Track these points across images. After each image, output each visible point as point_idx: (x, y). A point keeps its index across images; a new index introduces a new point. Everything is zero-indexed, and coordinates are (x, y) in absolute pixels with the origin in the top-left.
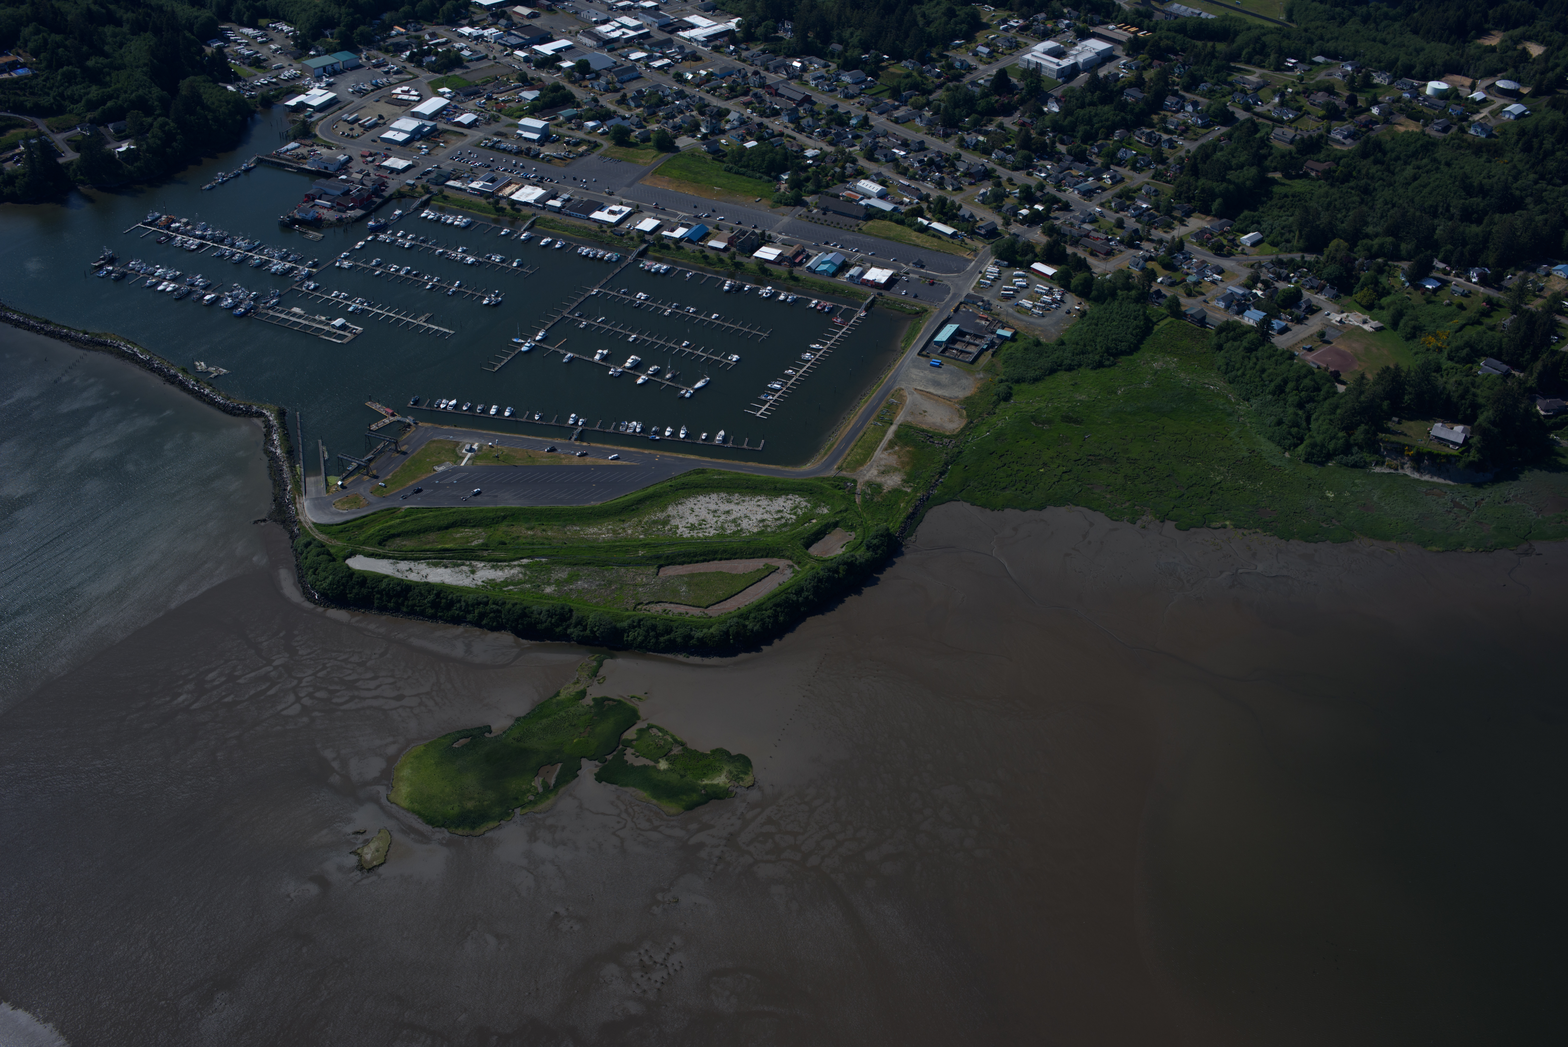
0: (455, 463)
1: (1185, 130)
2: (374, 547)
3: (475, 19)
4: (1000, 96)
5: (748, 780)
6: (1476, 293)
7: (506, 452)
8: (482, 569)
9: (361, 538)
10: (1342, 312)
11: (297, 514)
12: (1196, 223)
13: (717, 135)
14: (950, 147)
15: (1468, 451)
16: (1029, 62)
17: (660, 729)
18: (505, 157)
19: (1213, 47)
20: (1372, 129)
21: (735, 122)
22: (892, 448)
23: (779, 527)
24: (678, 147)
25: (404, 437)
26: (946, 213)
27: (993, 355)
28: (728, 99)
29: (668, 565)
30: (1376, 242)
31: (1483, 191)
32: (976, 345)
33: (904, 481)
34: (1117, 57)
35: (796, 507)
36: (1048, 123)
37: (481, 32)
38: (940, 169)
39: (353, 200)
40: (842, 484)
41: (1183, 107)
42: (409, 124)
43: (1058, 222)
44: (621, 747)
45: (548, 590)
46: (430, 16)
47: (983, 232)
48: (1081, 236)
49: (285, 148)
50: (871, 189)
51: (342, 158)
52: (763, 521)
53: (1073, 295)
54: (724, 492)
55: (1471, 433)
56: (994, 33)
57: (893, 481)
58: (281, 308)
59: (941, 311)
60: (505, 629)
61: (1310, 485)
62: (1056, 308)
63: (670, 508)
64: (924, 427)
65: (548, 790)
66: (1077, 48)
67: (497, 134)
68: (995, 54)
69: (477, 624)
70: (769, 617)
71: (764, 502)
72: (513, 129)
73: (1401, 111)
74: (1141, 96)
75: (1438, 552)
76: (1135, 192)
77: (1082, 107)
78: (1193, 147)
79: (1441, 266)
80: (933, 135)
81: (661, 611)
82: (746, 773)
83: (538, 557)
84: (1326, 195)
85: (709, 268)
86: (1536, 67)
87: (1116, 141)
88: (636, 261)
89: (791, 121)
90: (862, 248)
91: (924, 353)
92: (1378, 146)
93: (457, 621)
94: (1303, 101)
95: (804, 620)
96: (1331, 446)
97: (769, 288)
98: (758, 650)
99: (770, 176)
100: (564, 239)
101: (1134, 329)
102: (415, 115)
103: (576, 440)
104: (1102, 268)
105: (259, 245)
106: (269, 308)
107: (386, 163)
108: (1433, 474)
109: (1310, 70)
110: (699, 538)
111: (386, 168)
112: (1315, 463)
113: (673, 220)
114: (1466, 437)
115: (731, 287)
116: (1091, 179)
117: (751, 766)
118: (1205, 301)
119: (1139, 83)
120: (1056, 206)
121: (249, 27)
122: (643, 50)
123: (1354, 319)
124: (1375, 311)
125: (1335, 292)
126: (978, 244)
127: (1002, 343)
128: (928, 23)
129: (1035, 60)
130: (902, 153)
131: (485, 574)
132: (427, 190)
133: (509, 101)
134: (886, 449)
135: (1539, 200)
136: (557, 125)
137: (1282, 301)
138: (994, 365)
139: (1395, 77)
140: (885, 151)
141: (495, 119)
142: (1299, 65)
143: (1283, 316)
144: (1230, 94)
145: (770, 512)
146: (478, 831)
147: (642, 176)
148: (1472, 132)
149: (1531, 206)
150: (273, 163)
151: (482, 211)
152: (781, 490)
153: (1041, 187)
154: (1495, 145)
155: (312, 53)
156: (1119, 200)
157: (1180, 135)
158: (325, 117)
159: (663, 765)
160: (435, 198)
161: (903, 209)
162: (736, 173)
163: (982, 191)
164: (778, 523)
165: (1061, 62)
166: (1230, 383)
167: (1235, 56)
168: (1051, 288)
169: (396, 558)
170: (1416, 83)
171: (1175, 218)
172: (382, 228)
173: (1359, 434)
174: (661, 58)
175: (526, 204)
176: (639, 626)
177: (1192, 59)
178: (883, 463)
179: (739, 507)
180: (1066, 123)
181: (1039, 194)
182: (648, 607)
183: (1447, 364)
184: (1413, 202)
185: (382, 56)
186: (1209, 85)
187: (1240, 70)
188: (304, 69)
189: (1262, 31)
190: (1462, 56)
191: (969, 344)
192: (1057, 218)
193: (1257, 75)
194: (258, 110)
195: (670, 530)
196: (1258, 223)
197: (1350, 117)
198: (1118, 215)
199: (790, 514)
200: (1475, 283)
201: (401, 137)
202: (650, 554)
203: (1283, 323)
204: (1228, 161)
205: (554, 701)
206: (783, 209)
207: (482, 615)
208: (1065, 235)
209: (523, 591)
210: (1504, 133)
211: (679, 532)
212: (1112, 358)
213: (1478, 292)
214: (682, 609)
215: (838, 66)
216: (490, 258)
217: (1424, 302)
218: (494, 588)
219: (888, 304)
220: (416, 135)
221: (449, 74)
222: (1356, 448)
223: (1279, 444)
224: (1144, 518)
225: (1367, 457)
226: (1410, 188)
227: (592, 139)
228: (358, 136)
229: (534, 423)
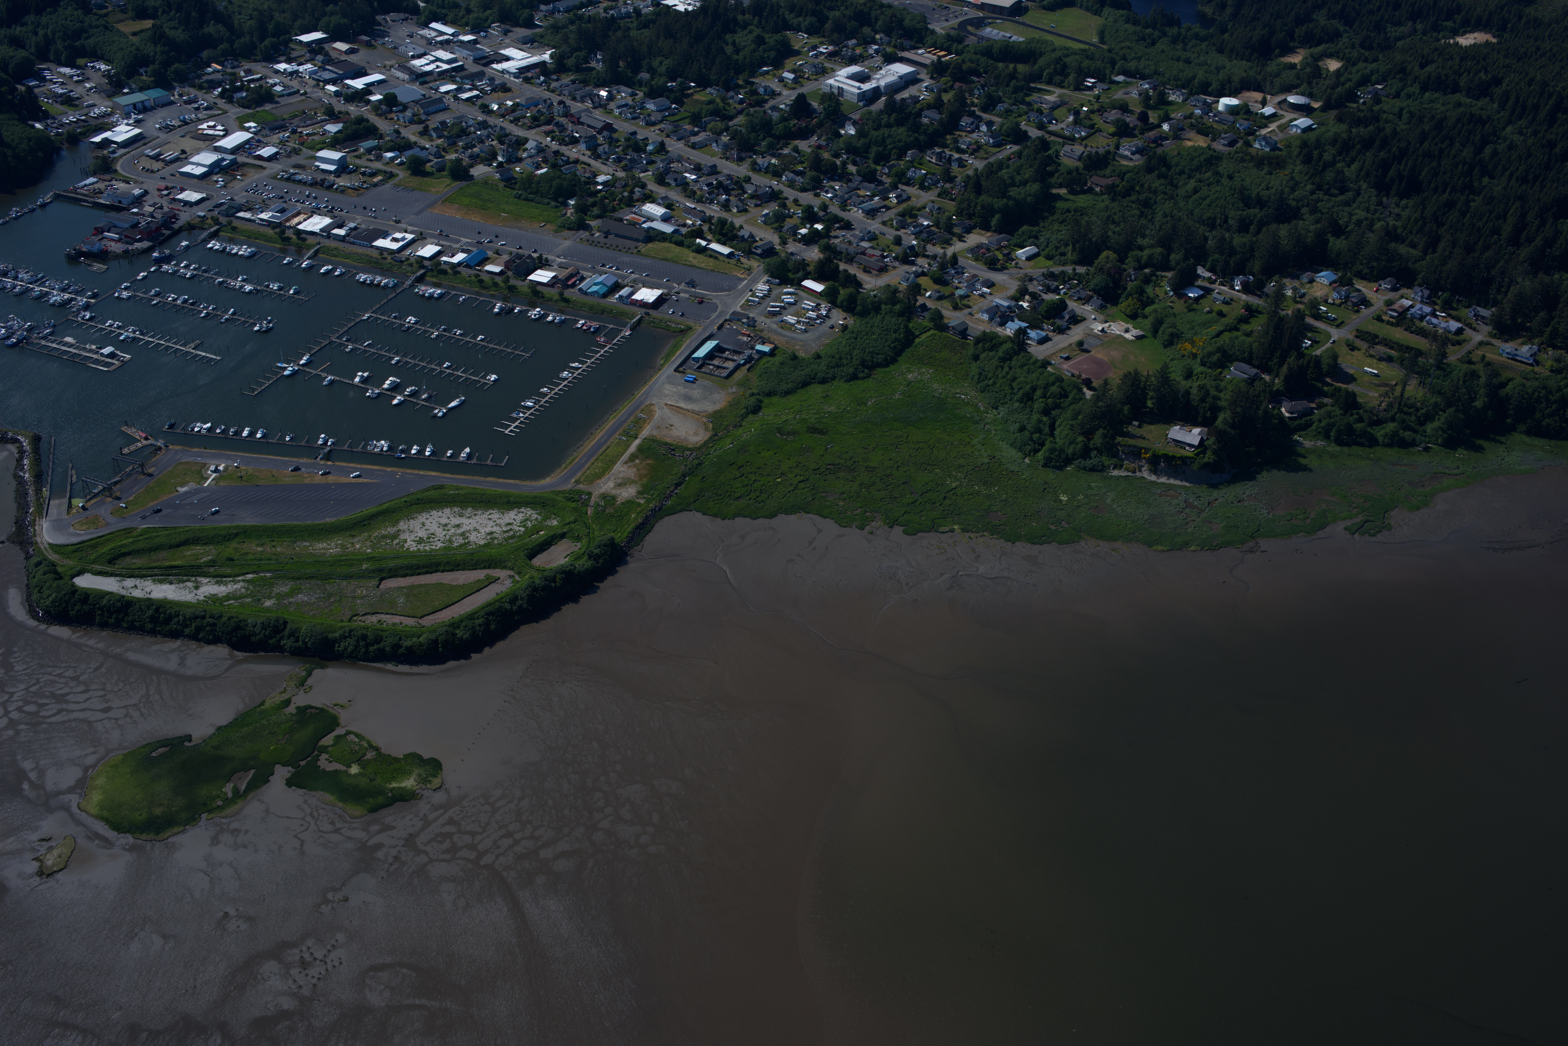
0: (199, 484)
1: (976, 149)
2: (103, 565)
3: (292, 56)
4: (799, 120)
5: (436, 782)
6: (1238, 301)
7: (250, 471)
8: (206, 584)
9: (92, 558)
10: (1106, 322)
11: (35, 535)
12: (975, 239)
13: (513, 163)
14: (741, 170)
15: (1204, 452)
16: (831, 87)
17: (357, 735)
18: (299, 189)
19: (1015, 69)
20: (1161, 145)
21: (532, 151)
22: (633, 461)
23: (506, 539)
24: (473, 176)
25: (153, 460)
26: (726, 234)
27: (749, 370)
28: (530, 128)
29: (391, 577)
30: (1146, 252)
31: (1260, 203)
32: (733, 360)
33: (639, 493)
34: (921, 81)
35: (526, 520)
36: (842, 145)
37: (296, 68)
38: (727, 191)
39: (140, 233)
40: (576, 497)
41: (978, 127)
42: (208, 158)
43: (837, 241)
44: (316, 752)
45: (268, 603)
46: (248, 53)
47: (759, 251)
48: (857, 254)
49: (84, 183)
50: (655, 212)
51: (137, 192)
52: (492, 533)
53: (840, 310)
54: (457, 506)
55: (1208, 434)
56: (802, 60)
57: (628, 493)
58: (53, 338)
59: (705, 329)
60: (221, 642)
61: (1045, 489)
62: (820, 324)
63: (402, 523)
64: (668, 440)
65: (238, 795)
66: (881, 72)
67: (295, 166)
68: (800, 80)
69: (194, 637)
70: (480, 625)
71: (495, 515)
72: (312, 161)
73: (1192, 126)
74: (938, 117)
75: (1163, 551)
76: (919, 210)
77: (877, 128)
78: (980, 165)
79: (1207, 274)
80: (727, 159)
81: (375, 622)
82: (435, 776)
83: (263, 571)
84: (1107, 208)
85: (483, 291)
86: (1327, 82)
87: (907, 161)
88: (412, 286)
89: (588, 149)
90: (637, 269)
91: (681, 369)
92: (1164, 161)
93: (174, 635)
94: (1096, 118)
95: (517, 628)
96: (1070, 451)
97: (538, 309)
98: (467, 657)
99: (558, 202)
100: (344, 267)
101: (893, 342)
102: (218, 149)
103: (321, 459)
104: (871, 283)
105: (43, 277)
106: (42, 338)
107: (180, 197)
108: (1169, 476)
109: (1109, 89)
110: (425, 551)
111: (180, 201)
112: (1053, 467)
113: (455, 246)
114: (1202, 438)
115: (501, 309)
116: (877, 198)
117: (441, 769)
118: (971, 314)
119: (937, 105)
120: (837, 225)
121: (67, 67)
122: (454, 82)
123: (1116, 328)
124: (1139, 320)
125: (1100, 302)
126: (755, 264)
127: (760, 358)
128: (737, 52)
129: (837, 84)
130: (694, 177)
131: (209, 589)
132: (216, 221)
133: (314, 134)
134: (626, 463)
135: (1314, 210)
136: (356, 157)
137: (1046, 312)
138: (748, 380)
139: (1191, 94)
140: (675, 176)
141: (296, 151)
142: (1099, 84)
143: (1045, 327)
144: (1026, 113)
145: (499, 525)
146: (162, 836)
147: (431, 205)
148: (1257, 146)
149: (1306, 216)
150: (69, 198)
151: (268, 241)
152: (514, 503)
153: (824, 207)
154: (1278, 157)
155: (126, 91)
156: (900, 218)
157: (972, 154)
158: (129, 153)
159: (354, 770)
160: (224, 229)
161: (684, 230)
162: (525, 200)
163: (766, 211)
164: (506, 535)
165: (862, 86)
166: (982, 392)
167: (1037, 78)
168: (818, 305)
169: (123, 576)
170: (1209, 99)
171: (954, 234)
172: (167, 260)
173: (1098, 439)
174: (470, 90)
175: (312, 233)
176: (350, 636)
177: (992, 80)
178: (621, 475)
179: (470, 521)
180: (859, 145)
181: (821, 214)
182: (363, 618)
183: (1198, 369)
184: (1192, 214)
185: (193, 92)
186: (1006, 105)
187: (1040, 90)
188: (115, 107)
189: (1066, 52)
190: (1260, 73)
191: (727, 359)
192: (836, 237)
193: (1056, 95)
194: (64, 147)
195: (398, 544)
196: (1036, 237)
197: (1140, 134)
198: (898, 233)
199: (519, 526)
200: (1238, 291)
201: (199, 171)
202: (373, 567)
203: (1044, 334)
204: (1012, 178)
205: (258, 710)
206: (566, 233)
207: (199, 629)
208: (841, 253)
209: (242, 605)
210: (1288, 146)
211: (406, 545)
212: (866, 371)
213: (1240, 299)
214: (397, 619)
215: (645, 94)
216: (268, 286)
217: (1186, 310)
218: (215, 603)
219: (654, 323)
220: (215, 168)
221: (258, 109)
222: (1095, 452)
223: (1020, 450)
224: (873, 524)
225: (1106, 461)
226: (1190, 201)
227: (388, 169)
228: (158, 170)
229: (285, 444)
